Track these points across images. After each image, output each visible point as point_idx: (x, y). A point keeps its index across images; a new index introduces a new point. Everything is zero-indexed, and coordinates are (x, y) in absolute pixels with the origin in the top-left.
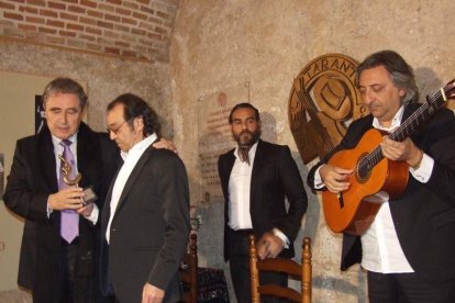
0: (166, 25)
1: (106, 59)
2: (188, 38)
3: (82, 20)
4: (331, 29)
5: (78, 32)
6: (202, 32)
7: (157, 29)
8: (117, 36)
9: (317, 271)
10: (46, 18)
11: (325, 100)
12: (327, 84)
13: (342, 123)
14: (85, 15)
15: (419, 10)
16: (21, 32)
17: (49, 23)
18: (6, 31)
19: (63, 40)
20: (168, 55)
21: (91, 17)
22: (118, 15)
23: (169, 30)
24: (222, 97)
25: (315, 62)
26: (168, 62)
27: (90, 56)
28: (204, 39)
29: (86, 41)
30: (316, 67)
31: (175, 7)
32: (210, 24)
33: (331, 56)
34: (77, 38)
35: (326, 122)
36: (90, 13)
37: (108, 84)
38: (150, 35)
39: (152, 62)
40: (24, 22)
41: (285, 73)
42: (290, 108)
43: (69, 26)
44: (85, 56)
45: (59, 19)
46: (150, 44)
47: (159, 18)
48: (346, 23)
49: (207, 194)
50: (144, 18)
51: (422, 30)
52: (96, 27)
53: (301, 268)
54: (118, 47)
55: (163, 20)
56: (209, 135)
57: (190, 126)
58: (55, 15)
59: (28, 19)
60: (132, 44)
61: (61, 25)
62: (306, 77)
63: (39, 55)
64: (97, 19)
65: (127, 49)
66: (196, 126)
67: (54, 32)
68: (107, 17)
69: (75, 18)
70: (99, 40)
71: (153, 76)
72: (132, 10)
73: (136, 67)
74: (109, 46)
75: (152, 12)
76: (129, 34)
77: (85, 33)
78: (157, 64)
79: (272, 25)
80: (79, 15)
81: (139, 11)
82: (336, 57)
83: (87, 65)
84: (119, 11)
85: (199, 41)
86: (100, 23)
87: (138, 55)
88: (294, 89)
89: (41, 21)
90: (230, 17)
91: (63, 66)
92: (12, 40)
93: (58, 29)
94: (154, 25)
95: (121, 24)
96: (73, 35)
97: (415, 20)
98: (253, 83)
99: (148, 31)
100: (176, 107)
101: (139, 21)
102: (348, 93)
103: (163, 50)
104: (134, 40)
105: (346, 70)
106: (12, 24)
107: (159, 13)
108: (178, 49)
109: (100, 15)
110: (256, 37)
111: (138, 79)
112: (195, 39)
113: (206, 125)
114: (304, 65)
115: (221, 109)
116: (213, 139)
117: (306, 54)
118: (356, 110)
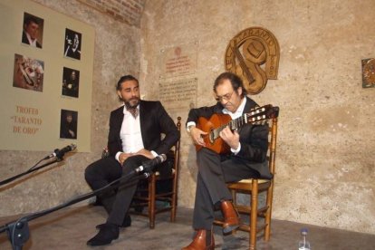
0: (141, 4)
1: (107, 16)
2: (154, 14)
4: (254, 14)
6: (165, 11)
7: (136, 6)
8: (114, 4)
11: (249, 52)
12: (252, 44)
13: (259, 66)
15: (308, 7)
20: (139, 24)
23: (142, 8)
24: (178, 50)
25: (245, 31)
26: (140, 27)
27: (97, 12)
28: (167, 15)
29: (96, 2)
30: (245, 34)
32: (172, 7)
33: (256, 28)
37: (106, 32)
38: (132, 9)
39: (131, 25)
41: (222, 38)
42: (226, 56)
44: (94, 11)
46: (131, 14)
48: (264, 11)
51: (309, 18)
54: (114, 11)
57: (153, 67)
60: (121, 11)
62: (238, 40)
63: (68, 4)
65: (118, 14)
70: (103, 3)
71: (131, 34)
73: (122, 26)
74: (109, 9)
76: (121, 5)
78: (134, 27)
82: (258, 29)
83: (95, 17)
85: (163, 16)
87: (124, 19)
88: (230, 46)
90: (186, 4)
94: (134, 3)
97: (306, 12)
98: (200, 42)
99: (131, 5)
100: (143, 55)
102: (264, 49)
103: (137, 20)
104: (123, 9)
105: (264, 36)
108: (147, 20)
110: (204, 16)
111: (123, 34)
112: (160, 15)
113: (164, 67)
114: (236, 34)
115: (176, 57)
116: (169, 75)
117: (237, 27)
118: (269, 58)
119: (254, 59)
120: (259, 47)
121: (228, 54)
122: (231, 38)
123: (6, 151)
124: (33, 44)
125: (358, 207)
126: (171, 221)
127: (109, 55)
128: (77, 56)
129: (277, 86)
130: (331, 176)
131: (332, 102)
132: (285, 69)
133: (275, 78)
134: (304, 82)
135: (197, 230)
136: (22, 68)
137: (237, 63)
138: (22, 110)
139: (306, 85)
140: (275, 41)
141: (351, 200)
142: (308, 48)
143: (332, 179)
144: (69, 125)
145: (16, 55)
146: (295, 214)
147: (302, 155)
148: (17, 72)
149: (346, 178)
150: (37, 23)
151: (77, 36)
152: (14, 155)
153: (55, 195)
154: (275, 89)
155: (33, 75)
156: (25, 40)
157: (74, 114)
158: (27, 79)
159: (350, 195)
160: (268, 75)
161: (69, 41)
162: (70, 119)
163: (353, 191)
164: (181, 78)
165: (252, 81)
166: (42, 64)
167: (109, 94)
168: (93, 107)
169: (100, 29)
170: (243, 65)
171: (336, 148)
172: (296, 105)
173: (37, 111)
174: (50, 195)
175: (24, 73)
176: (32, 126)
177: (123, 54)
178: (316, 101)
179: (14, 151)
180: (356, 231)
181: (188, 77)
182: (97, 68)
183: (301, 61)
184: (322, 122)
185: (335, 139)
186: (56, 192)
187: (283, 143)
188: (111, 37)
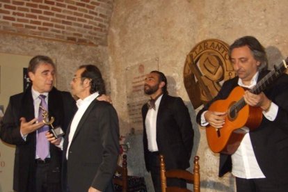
0: (105, 22)
1: (68, 44)
2: (119, 30)
3: (53, 20)
4: (210, 23)
5: (50, 28)
6: (128, 27)
7: (100, 25)
8: (74, 30)
9: (203, 177)
10: (30, 19)
11: (206, 68)
12: (207, 58)
13: (218, 83)
14: (54, 17)
15: (265, 10)
16: (14, 28)
17: (32, 22)
18: (4, 27)
19: (40, 33)
20: (106, 42)
21: (58, 18)
22: (75, 16)
23: (107, 25)
24: (141, 67)
26: (107, 46)
27: (57, 43)
28: (129, 31)
29: (55, 33)
30: (201, 47)
31: (111, 10)
32: (133, 22)
33: (210, 40)
34: (49, 32)
35: (207, 82)
36: (58, 16)
37: (69, 60)
38: (95, 29)
39: (97, 46)
40: (16, 22)
41: (181, 52)
42: (184, 73)
43: (44, 24)
44: (54, 42)
45: (38, 20)
46: (95, 34)
47: (101, 18)
48: (219, 19)
49: (133, 129)
50: (91, 18)
51: (267, 23)
52: (61, 24)
53: (193, 175)
54: (75, 37)
55: (104, 19)
56: (134, 91)
57: (122, 86)
58: (35, 17)
59: (19, 20)
60: (84, 35)
61: (39, 23)
62: (194, 54)
63: (25, 43)
64: (62, 19)
65: (81, 38)
66: (125, 87)
67: (35, 28)
68: (68, 18)
69: (48, 19)
70: (63, 32)
71: (98, 55)
72: (84, 13)
73: (86, 49)
74: (69, 36)
75: (96, 14)
76: (82, 28)
77: (54, 28)
78: (100, 47)
79: (172, 22)
80: (51, 17)
81: (88, 14)
82: (213, 41)
83: (56, 48)
84: (76, 14)
85: (126, 32)
86: (64, 22)
87: (88, 42)
88: (187, 62)
89: (26, 21)
90: (145, 17)
91: (40, 49)
92: (9, 33)
93: (37, 26)
94: (98, 22)
95: (77, 22)
96: (47, 29)
97: (263, 17)
98: (160, 58)
99: (94, 26)
100: (112, 74)
101: (88, 20)
102: (221, 64)
103: (103, 38)
104: (85, 32)
105: (219, 49)
106: (8, 23)
107: (101, 15)
108: (113, 38)
109: (64, 17)
110: (162, 29)
111: (88, 57)
112: (124, 31)
113: (131, 86)
114: (193, 47)
115: (140, 75)
116: (136, 94)
117: (194, 39)
118: (226, 74)
120: (215, 62)
121: (187, 71)
122: (189, 51)
161: (28, 79)
166: (2, 108)
188: (74, 64)
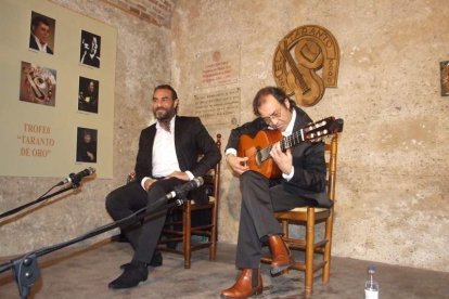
1: (131, 16)
2: (188, 12)
4: (308, 9)
6: (200, 8)
7: (165, 2)
11: (303, 55)
12: (306, 45)
13: (314, 71)
20: (170, 24)
23: (173, 5)
24: (217, 55)
25: (297, 30)
26: (170, 28)
27: (119, 11)
28: (203, 13)
30: (298, 33)
32: (208, 3)
33: (310, 26)
35: (302, 71)
37: (130, 35)
38: (161, 6)
39: (160, 26)
41: (270, 39)
42: (275, 61)
44: (116, 9)
46: (160, 12)
48: (320, 6)
51: (375, 13)
54: (139, 9)
56: (204, 81)
57: (187, 75)
60: (148, 9)
62: (289, 40)
65: (144, 12)
66: (192, 76)
71: (160, 37)
73: (149, 27)
74: (133, 6)
78: (163, 28)
85: (197, 15)
87: (151, 18)
88: (279, 48)
98: (243, 44)
100: (175, 62)
102: (321, 51)
103: (167, 19)
104: (150, 6)
105: (320, 36)
108: (179, 20)
110: (247, 13)
111: (151, 36)
112: (194, 13)
113: (200, 74)
114: (286, 33)
115: (214, 63)
116: (206, 85)
117: (288, 26)
118: (326, 62)
119: (308, 64)
120: (314, 49)
121: (278, 59)
122: (281, 38)
123: (13, 177)
124: (43, 49)
125: (437, 240)
126: (210, 259)
127: (134, 62)
128: (95, 63)
129: (336, 95)
130: (404, 203)
131: (403, 114)
132: (346, 75)
133: (334, 86)
134: (370, 90)
135: (242, 269)
136: (30, 77)
137: (288, 68)
138: (31, 128)
139: (372, 93)
140: (333, 41)
141: (428, 232)
142: (373, 49)
143: (404, 207)
144: (87, 146)
145: (23, 63)
146: (360, 249)
147: (368, 178)
148: (25, 83)
149: (421, 206)
150: (47, 24)
151: (95, 39)
152: (22, 182)
153: (71, 230)
154: (335, 99)
155: (43, 86)
156: (33, 45)
157: (93, 133)
158: (36, 91)
159: (427, 227)
160: (326, 82)
161: (86, 45)
162: (88, 138)
163: (430, 221)
164: (221, 88)
165: (306, 90)
166: (54, 73)
167: (135, 109)
168: (115, 124)
169: (123, 31)
170: (295, 70)
171: (410, 170)
172: (360, 119)
173: (49, 130)
174: (65, 229)
175: (33, 84)
176: (43, 147)
177: (151, 60)
178: (384, 113)
179: (23, 178)
180: (435, 269)
181: (229, 87)
182: (120, 77)
183: (365, 66)
184: (393, 139)
185: (407, 158)
186: (73, 226)
187: (345, 165)
188: (135, 40)
